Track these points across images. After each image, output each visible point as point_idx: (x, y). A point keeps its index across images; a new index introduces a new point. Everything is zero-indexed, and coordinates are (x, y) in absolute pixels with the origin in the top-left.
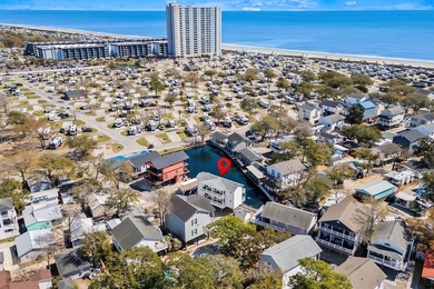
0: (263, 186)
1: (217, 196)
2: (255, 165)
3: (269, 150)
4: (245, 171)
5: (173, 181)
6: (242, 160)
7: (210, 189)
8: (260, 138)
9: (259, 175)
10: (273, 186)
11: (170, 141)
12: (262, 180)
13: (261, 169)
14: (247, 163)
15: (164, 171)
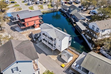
0: (84, 35)
1: (50, 41)
2: (81, 22)
3: (90, 15)
4: (75, 25)
5: (33, 27)
6: (74, 19)
7: (46, 36)
8: (85, 9)
9: (83, 28)
10: (92, 36)
11: (43, 8)
12: (84, 31)
13: (84, 24)
14: (76, 20)
15: (26, 21)
